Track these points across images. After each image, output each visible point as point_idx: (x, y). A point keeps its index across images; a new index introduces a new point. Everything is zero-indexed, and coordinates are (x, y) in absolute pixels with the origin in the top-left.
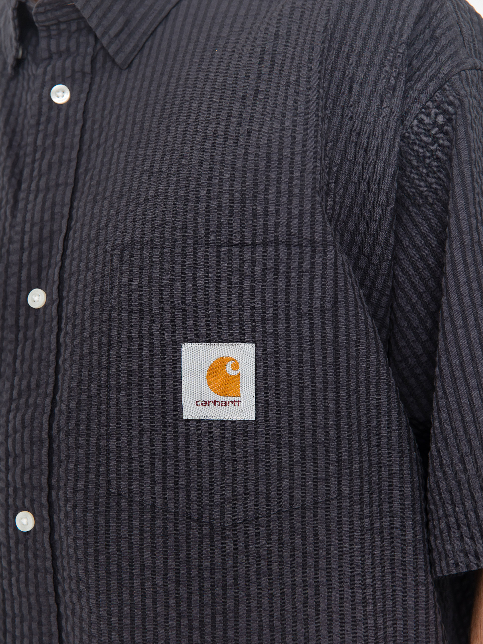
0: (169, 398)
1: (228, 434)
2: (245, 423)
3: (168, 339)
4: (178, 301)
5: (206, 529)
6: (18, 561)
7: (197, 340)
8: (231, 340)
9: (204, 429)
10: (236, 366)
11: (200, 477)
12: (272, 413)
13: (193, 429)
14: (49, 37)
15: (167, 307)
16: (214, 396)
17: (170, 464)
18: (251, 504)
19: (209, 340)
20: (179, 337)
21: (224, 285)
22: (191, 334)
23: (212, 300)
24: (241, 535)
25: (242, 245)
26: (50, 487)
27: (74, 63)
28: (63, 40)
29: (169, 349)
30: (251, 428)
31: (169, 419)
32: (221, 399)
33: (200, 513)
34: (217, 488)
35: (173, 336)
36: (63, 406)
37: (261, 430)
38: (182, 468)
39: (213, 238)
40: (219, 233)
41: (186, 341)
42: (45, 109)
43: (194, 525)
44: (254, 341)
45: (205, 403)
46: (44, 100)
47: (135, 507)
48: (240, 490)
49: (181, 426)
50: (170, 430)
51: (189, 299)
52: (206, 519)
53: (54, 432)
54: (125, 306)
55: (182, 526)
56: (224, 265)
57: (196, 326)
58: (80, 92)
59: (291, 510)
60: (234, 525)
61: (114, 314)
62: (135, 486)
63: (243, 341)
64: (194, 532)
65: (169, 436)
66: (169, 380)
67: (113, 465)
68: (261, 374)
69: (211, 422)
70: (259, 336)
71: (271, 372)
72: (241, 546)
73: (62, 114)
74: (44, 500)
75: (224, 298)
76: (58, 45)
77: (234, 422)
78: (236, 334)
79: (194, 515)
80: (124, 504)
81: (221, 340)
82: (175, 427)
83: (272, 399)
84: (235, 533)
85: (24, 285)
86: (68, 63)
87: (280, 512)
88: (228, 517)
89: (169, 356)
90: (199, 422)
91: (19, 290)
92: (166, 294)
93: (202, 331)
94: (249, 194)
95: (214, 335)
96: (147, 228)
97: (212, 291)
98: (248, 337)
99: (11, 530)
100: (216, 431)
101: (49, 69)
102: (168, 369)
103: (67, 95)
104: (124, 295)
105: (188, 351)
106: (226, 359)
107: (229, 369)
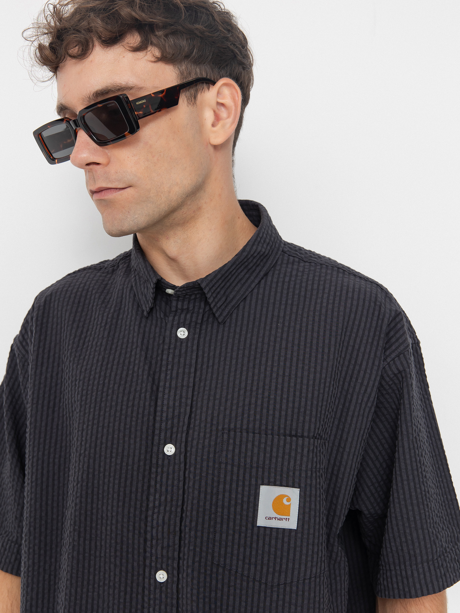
0: (251, 515)
1: (280, 536)
2: (290, 530)
3: (253, 482)
4: (261, 463)
5: (263, 586)
6: (155, 599)
7: (268, 484)
8: (287, 486)
9: (268, 532)
10: (289, 500)
11: (263, 558)
12: (306, 527)
13: (262, 532)
14: (178, 300)
15: (255, 465)
16: (275, 515)
17: (248, 550)
18: (289, 575)
19: (275, 485)
20: (260, 482)
21: (287, 457)
22: (266, 481)
23: (279, 464)
24: (281, 591)
26: (179, 558)
27: (191, 317)
28: (186, 303)
29: (253, 489)
30: (293, 534)
31: (250, 526)
32: (279, 517)
33: (261, 578)
34: (271, 564)
35: (256, 481)
36: (188, 514)
37: (299, 535)
38: (254, 553)
39: (282, 431)
40: (285, 429)
41: (263, 484)
42: (173, 341)
43: (257, 584)
44: (299, 487)
45: (270, 518)
46: (173, 335)
47: (227, 573)
48: (284, 566)
49: (255, 530)
50: (249, 531)
51: (267, 462)
52: (263, 581)
53: (183, 528)
54: (230, 461)
55: (251, 584)
56: (288, 446)
57: (269, 478)
58: (194, 334)
59: (310, 578)
60: (279, 585)
61: (223, 466)
62: (228, 561)
63: (293, 487)
64: (257, 587)
65: (249, 535)
66: (251, 505)
67: (217, 549)
68: (302, 505)
69: (271, 529)
70: (303, 485)
71: (307, 505)
72: (281, 597)
73: (184, 345)
74: (175, 565)
75: (286, 463)
76: (182, 306)
77: (284, 529)
78: (290, 483)
79: (258, 578)
80: (221, 570)
81: (281, 485)
82: (252, 530)
83: (307, 519)
84: (278, 589)
85: (162, 442)
86: (189, 316)
87: (304, 579)
88: (276, 580)
89: (253, 492)
90: (265, 528)
91: (159, 444)
92: (255, 459)
93: (272, 480)
94: (302, 410)
95: (278, 483)
96: (245, 422)
97: (280, 459)
98: (296, 485)
99: (152, 581)
100: (274, 534)
101: (177, 318)
102: (252, 498)
103: (186, 333)
104: (230, 456)
105: (264, 490)
106: (284, 496)
107: (285, 501)
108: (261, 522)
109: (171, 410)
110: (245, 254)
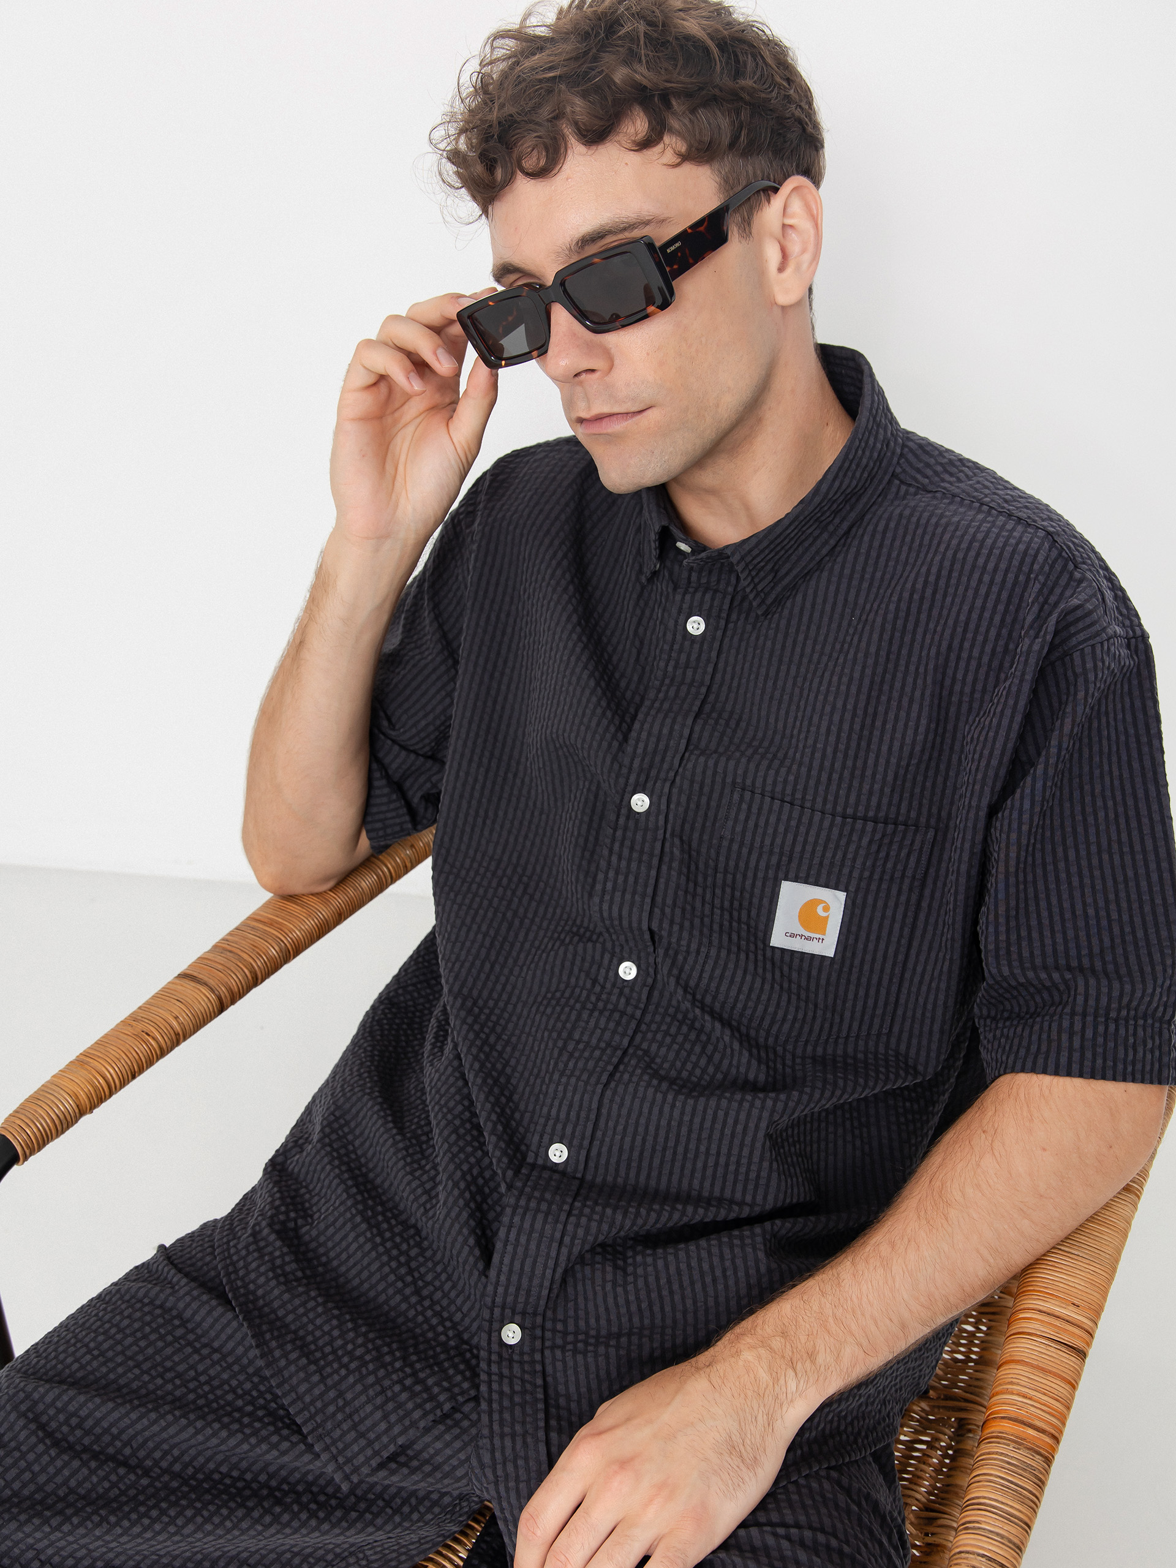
0: (762, 925)
1: (806, 965)
2: (823, 958)
3: (771, 874)
4: (787, 847)
5: (771, 1040)
7: (796, 880)
8: (827, 886)
9: (787, 957)
10: (826, 909)
12: (849, 954)
14: (691, 571)
15: (777, 850)
16: (802, 931)
17: (752, 979)
18: (815, 1027)
19: (807, 882)
20: (781, 875)
21: (831, 846)
22: (792, 875)
23: (817, 854)
24: (800, 1050)
25: (854, 818)
27: (713, 599)
29: (770, 883)
30: (827, 964)
31: (759, 943)
32: (807, 934)
33: (769, 1025)
34: (788, 1008)
35: (777, 872)
37: (837, 967)
38: (761, 985)
41: (786, 879)
42: (679, 637)
43: (762, 1033)
44: (846, 890)
45: (793, 936)
46: (680, 628)
48: (808, 1013)
49: (767, 951)
50: (758, 952)
51: (797, 849)
52: (773, 1031)
54: (738, 838)
56: (834, 829)
57: (797, 870)
58: (715, 629)
59: (847, 1038)
61: (725, 843)
62: (718, 990)
63: (836, 888)
65: (757, 957)
66: (765, 910)
68: (847, 920)
69: (793, 952)
71: (856, 920)
72: (799, 1060)
73: (696, 646)
75: (828, 854)
77: (813, 956)
78: (832, 883)
79: (764, 1026)
81: (817, 884)
82: (764, 950)
83: (851, 941)
84: (795, 1049)
85: (630, 787)
86: (708, 597)
87: (838, 1037)
88: (793, 1033)
89: (769, 889)
90: (783, 950)
91: (624, 790)
92: (778, 841)
93: (802, 875)
95: (812, 879)
96: (769, 780)
98: (842, 886)
100: (796, 962)
101: (688, 598)
102: (766, 901)
103: (703, 627)
104: (739, 829)
105: (787, 888)
106: (819, 902)
107: (820, 910)
108: (778, 940)
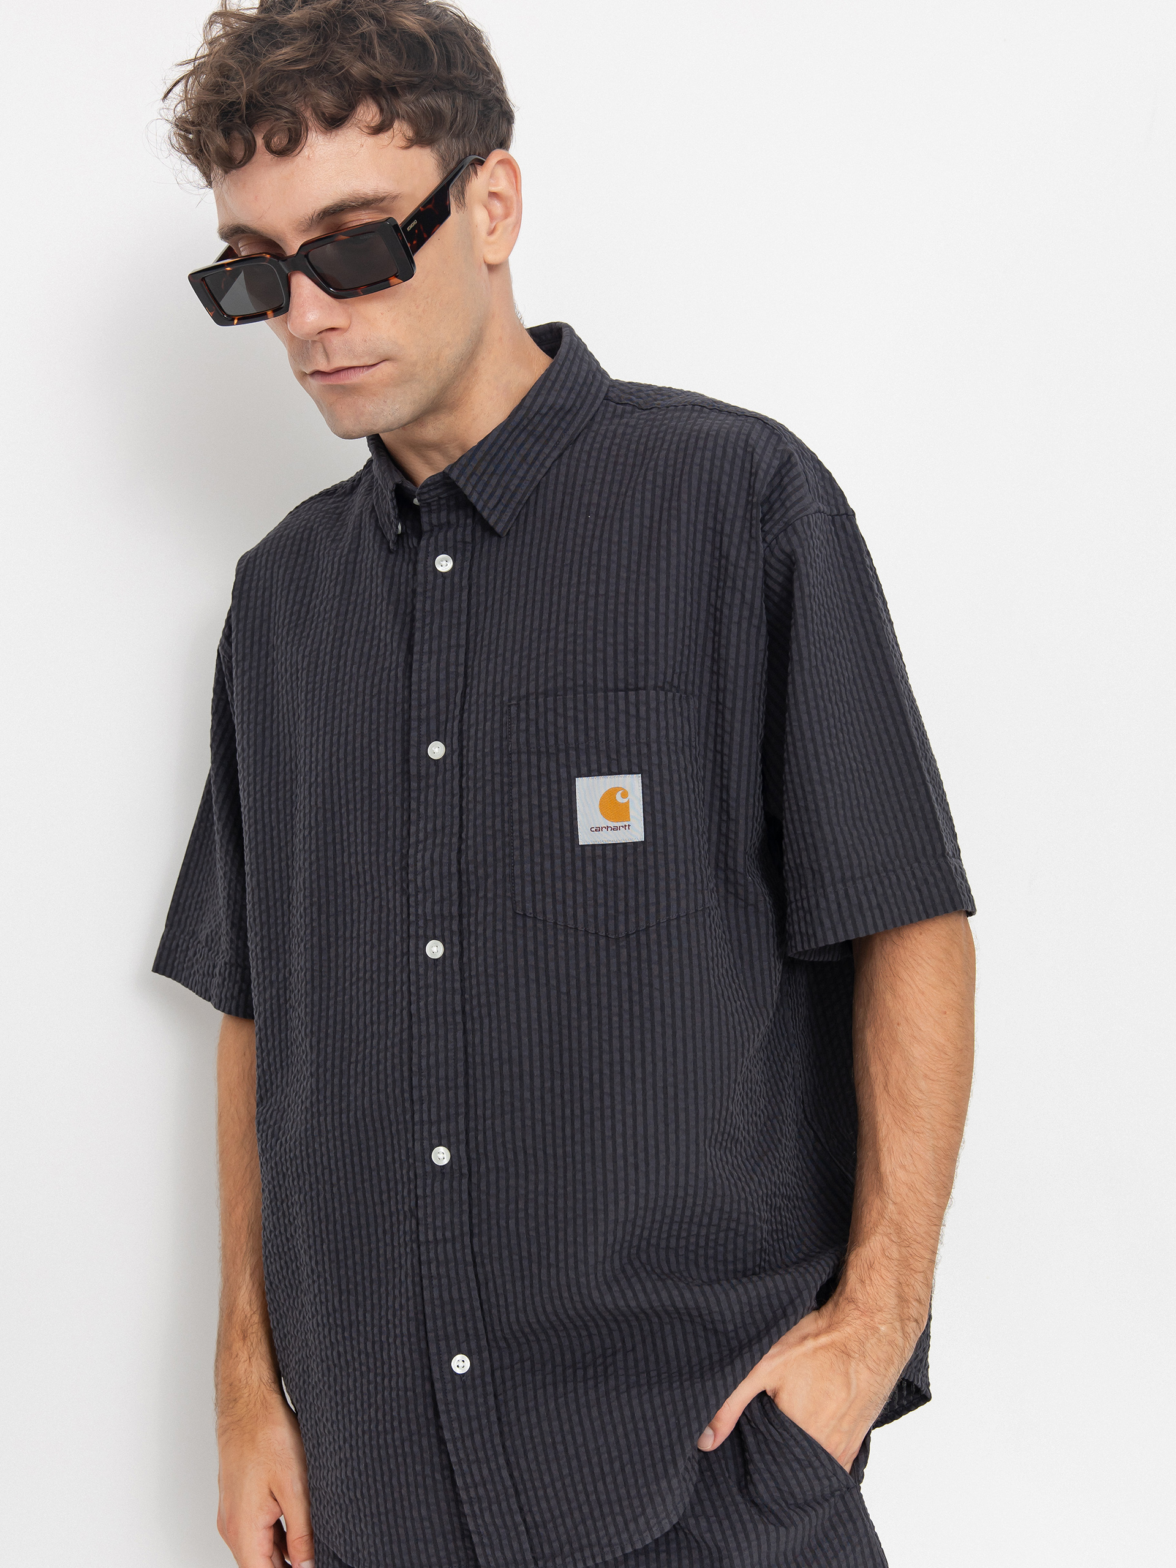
0: (567, 827)
1: (620, 855)
2: (635, 844)
3: (564, 775)
4: (571, 740)
5: (602, 941)
6: (428, 986)
7: (589, 774)
8: (620, 772)
9: (599, 852)
10: (625, 794)
11: (595, 895)
12: (658, 834)
13: (588, 854)
14: (430, 512)
15: (562, 747)
16: (606, 823)
17: (570, 884)
18: (642, 915)
19: (600, 774)
20: (574, 771)
21: (612, 725)
22: (584, 769)
23: (602, 739)
24: (634, 944)
25: (626, 690)
26: (461, 915)
27: (455, 534)
28: (444, 514)
29: (564, 785)
30: (640, 849)
31: (567, 845)
32: (612, 824)
33: (596, 927)
34: (611, 903)
35: (569, 773)
36: (470, 842)
37: (650, 849)
38: (579, 888)
39: (600, 685)
40: (605, 681)
41: (580, 776)
42: (430, 577)
43: (592, 938)
44: (640, 772)
45: (598, 829)
46: (430, 569)
47: (540, 925)
48: (632, 903)
49: (578, 851)
50: (568, 854)
51: (582, 739)
52: (602, 932)
53: (463, 866)
54: (524, 748)
55: (582, 939)
56: (612, 707)
57: (588, 765)
58: (463, 562)
60: (627, 936)
61: (514, 758)
62: (539, 906)
63: (630, 772)
64: (592, 944)
65: (568, 860)
66: (566, 812)
67: (518, 889)
68: (648, 799)
69: (604, 846)
70: (645, 767)
71: (657, 798)
72: (634, 954)
73: (448, 581)
74: (455, 928)
75: (613, 735)
76: (439, 518)
77: (625, 844)
78: (625, 766)
79: (592, 930)
80: (530, 923)
81: (610, 773)
82: (573, 851)
83: (660, 821)
84: (628, 943)
85: (424, 739)
86: (450, 534)
87: (669, 921)
88: (622, 928)
89: (565, 790)
90: (593, 847)
91: (419, 743)
92: (561, 736)
93: (594, 766)
94: (631, 645)
95: (605, 770)
96: (541, 680)
97: (602, 731)
98: (635, 769)
99: (421, 959)
100: (610, 854)
101: (432, 540)
102: (565, 801)
103: (450, 563)
104: (522, 740)
105: (582, 785)
106: (616, 790)
107: (619, 797)
108: (585, 838)
109: (433, 687)
110: (522, 412)
